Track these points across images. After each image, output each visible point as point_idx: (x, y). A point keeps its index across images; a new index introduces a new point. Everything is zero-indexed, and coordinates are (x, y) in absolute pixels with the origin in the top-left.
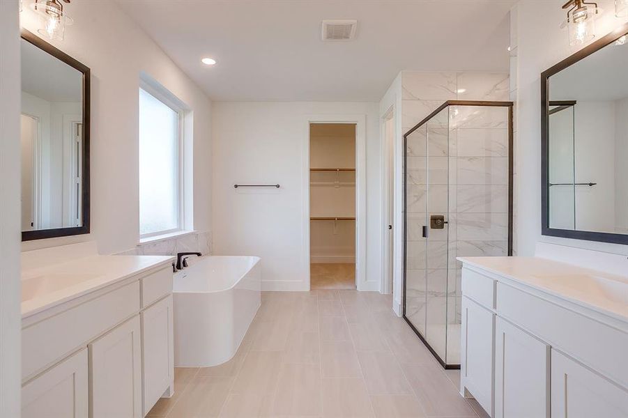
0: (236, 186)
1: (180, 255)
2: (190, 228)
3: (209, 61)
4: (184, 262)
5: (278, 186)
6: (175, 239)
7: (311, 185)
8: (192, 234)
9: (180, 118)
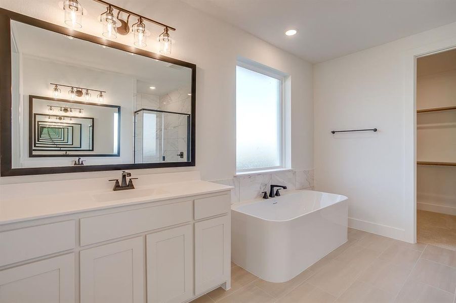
0: (333, 132)
1: (272, 187)
2: (289, 166)
3: (291, 33)
4: (277, 191)
5: (375, 130)
6: (271, 174)
7: (418, 128)
8: (289, 171)
9: (281, 84)
